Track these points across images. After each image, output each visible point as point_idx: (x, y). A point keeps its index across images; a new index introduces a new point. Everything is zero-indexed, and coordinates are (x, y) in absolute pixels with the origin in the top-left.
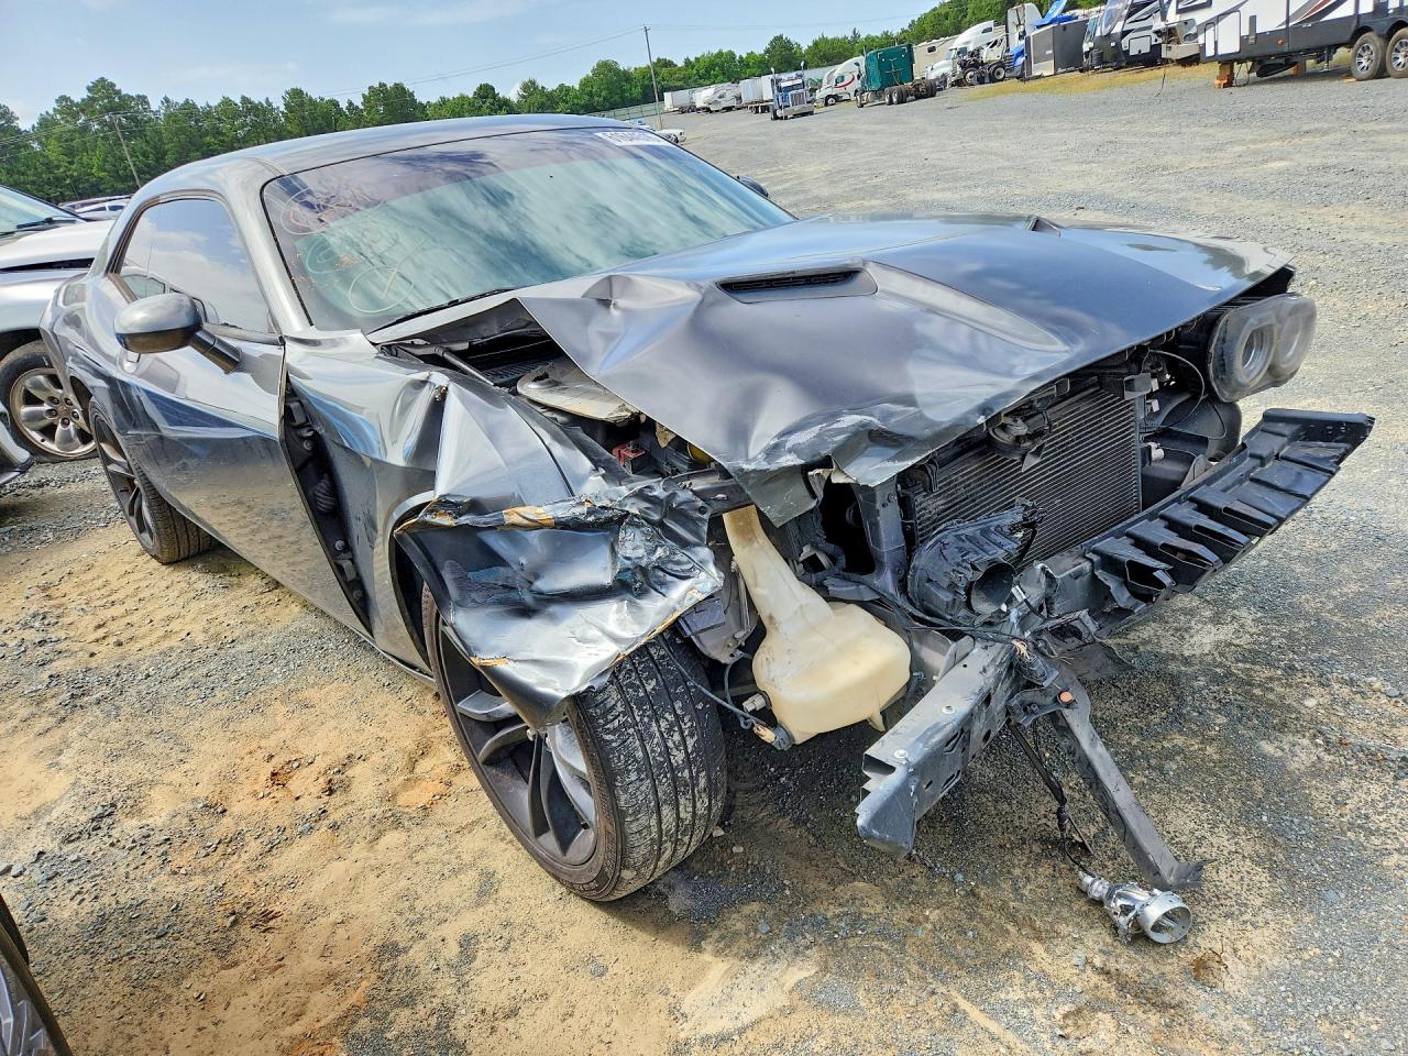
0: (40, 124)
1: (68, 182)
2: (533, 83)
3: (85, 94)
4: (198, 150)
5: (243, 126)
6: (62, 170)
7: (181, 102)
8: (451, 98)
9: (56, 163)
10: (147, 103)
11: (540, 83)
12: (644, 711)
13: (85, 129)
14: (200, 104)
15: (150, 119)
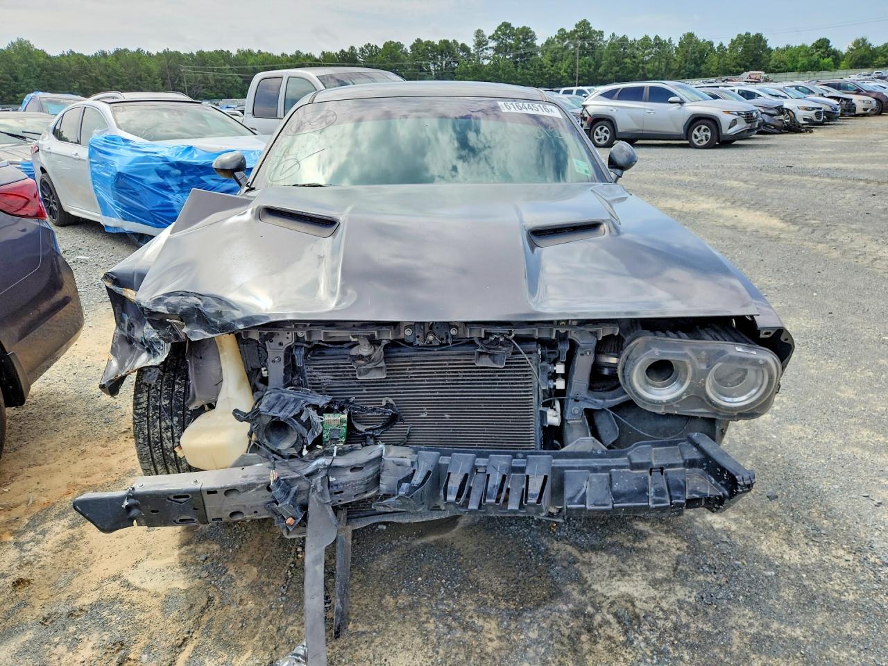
0: (546, 43)
1: (547, 76)
2: (864, 40)
3: (573, 28)
4: (618, 66)
5: (650, 54)
6: (547, 69)
7: (621, 36)
8: (794, 46)
9: (545, 65)
10: (603, 36)
11: (869, 41)
12: (156, 413)
13: (566, 47)
14: (630, 38)
15: (600, 45)
